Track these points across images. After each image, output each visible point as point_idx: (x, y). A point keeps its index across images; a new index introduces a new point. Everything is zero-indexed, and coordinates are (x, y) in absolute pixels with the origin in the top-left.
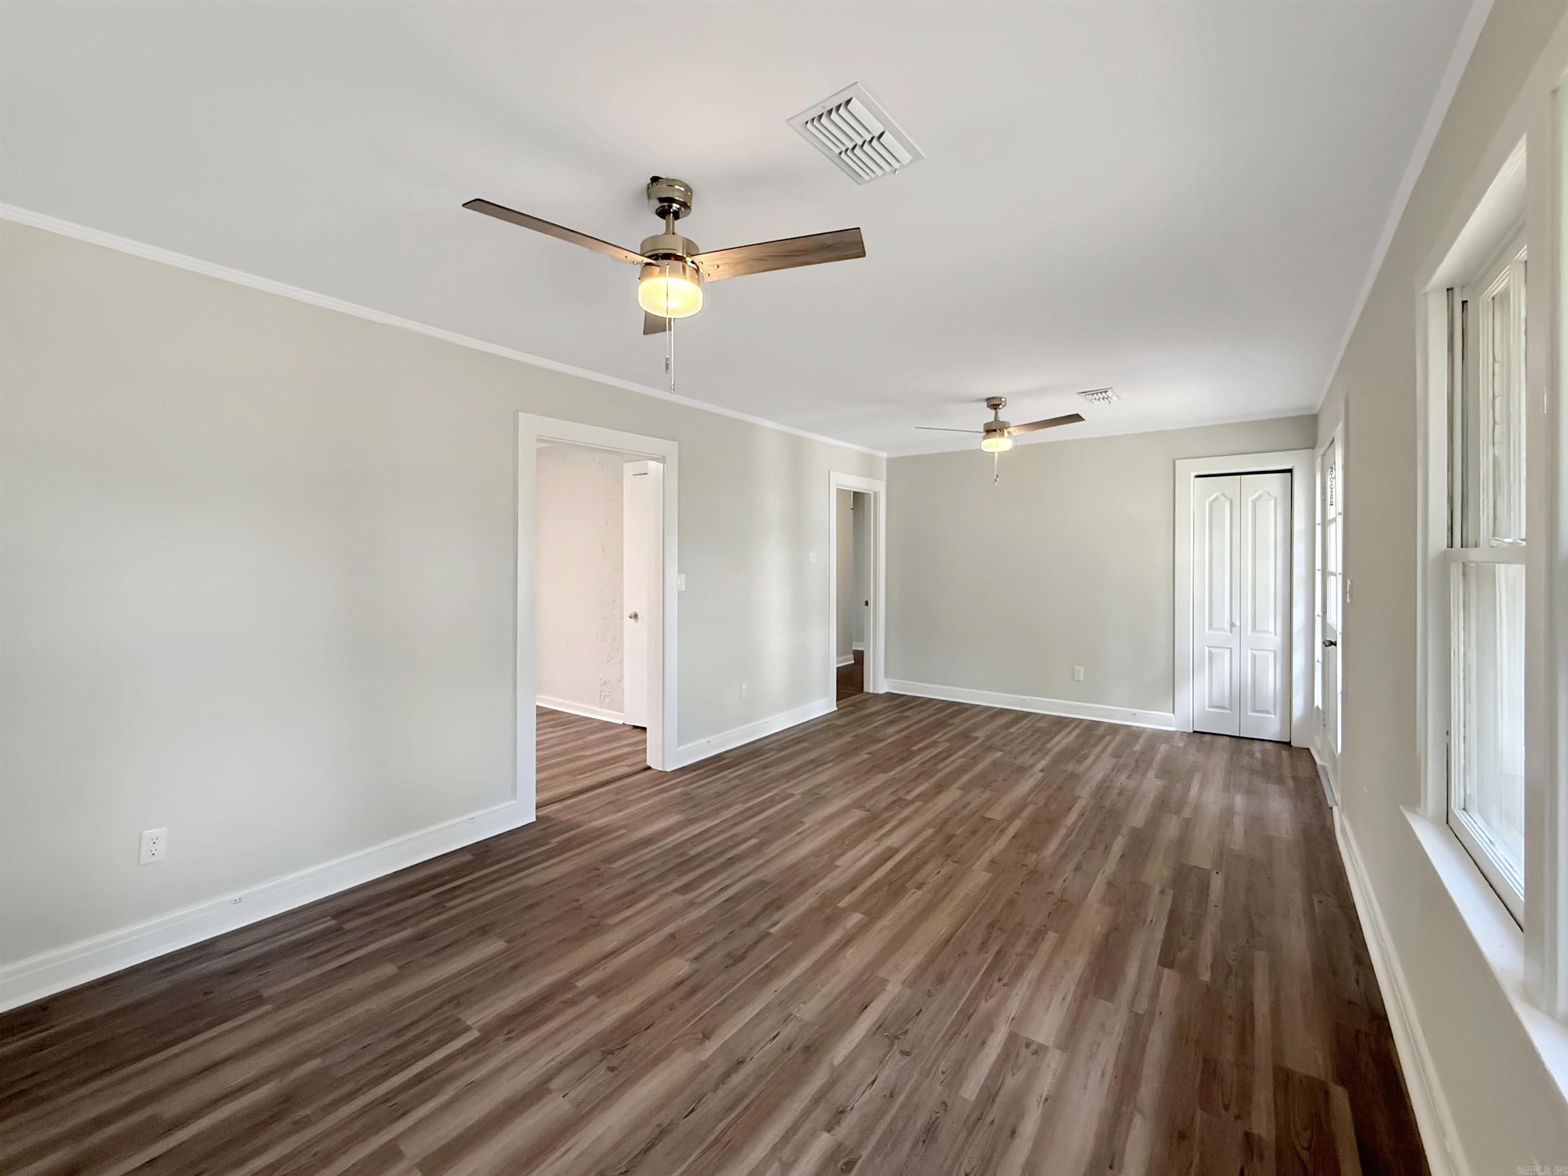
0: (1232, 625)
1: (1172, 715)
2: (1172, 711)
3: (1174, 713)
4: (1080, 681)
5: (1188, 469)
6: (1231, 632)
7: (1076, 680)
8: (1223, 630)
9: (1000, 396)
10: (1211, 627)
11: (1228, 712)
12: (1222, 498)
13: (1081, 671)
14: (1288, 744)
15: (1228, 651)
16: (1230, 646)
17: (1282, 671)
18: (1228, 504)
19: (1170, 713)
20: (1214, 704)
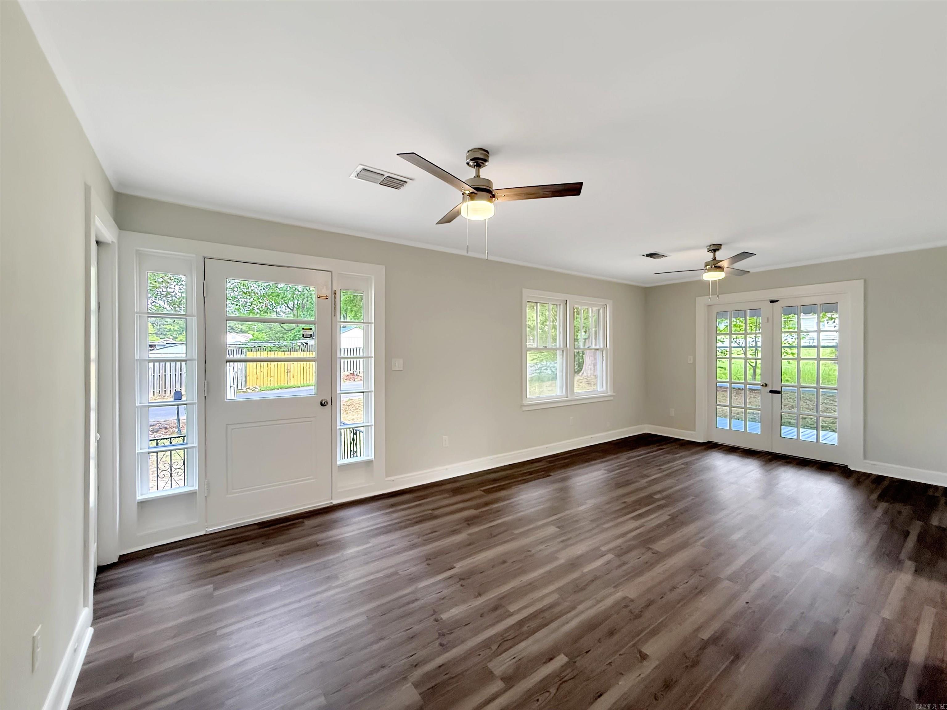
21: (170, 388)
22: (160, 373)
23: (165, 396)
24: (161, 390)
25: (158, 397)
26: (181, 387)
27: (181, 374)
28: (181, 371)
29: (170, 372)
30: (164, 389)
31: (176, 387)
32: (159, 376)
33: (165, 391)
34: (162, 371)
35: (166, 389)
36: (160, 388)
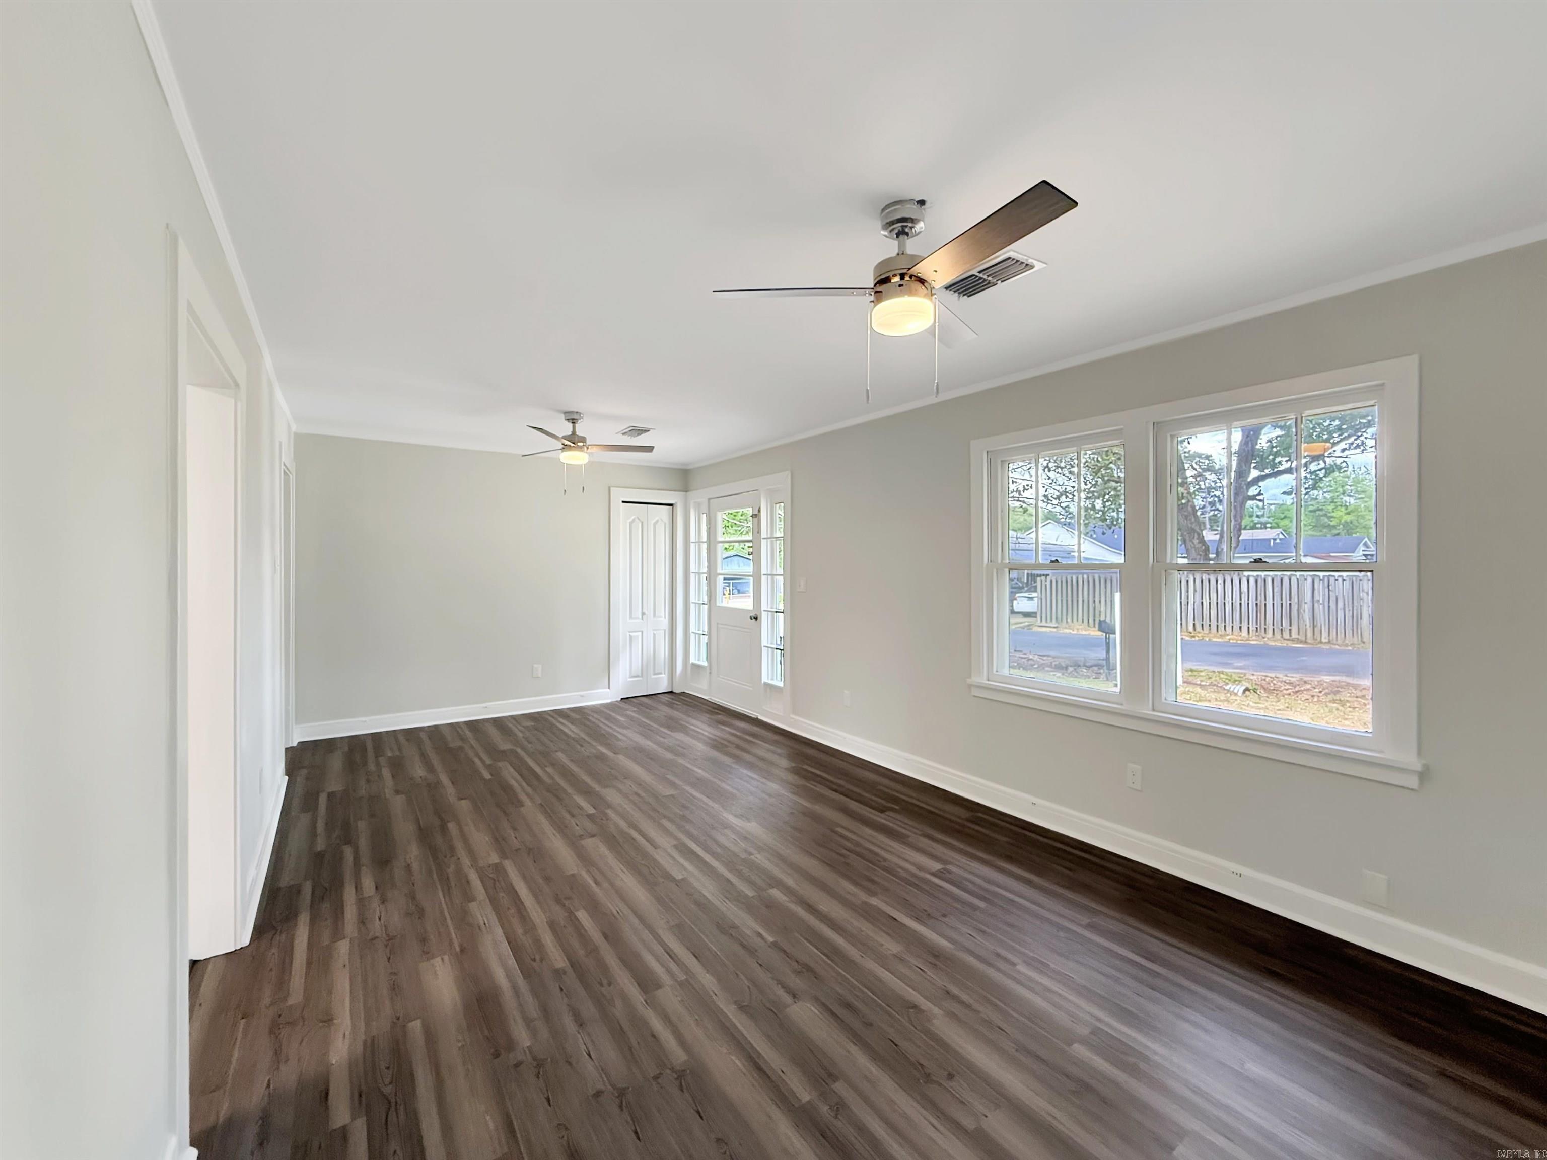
0: (643, 614)
1: (608, 690)
2: (607, 686)
3: (609, 688)
4: (538, 677)
5: (619, 494)
6: (642, 619)
7: (535, 677)
8: (638, 618)
9: (582, 412)
10: (631, 617)
11: (641, 679)
12: (637, 520)
13: (538, 667)
14: (671, 692)
15: (640, 633)
16: (642, 630)
17: (669, 644)
18: (640, 524)
19: (605, 688)
20: (633, 675)
21: (1273, 625)
22: (1257, 600)
23: (1264, 638)
24: (1258, 627)
25: (1254, 638)
26: (1291, 626)
27: (1290, 604)
28: (1290, 600)
29: (1273, 600)
30: (1263, 626)
31: (1282, 626)
32: (1257, 604)
33: (1265, 629)
34: (1261, 597)
35: (1266, 627)
36: (1257, 625)
